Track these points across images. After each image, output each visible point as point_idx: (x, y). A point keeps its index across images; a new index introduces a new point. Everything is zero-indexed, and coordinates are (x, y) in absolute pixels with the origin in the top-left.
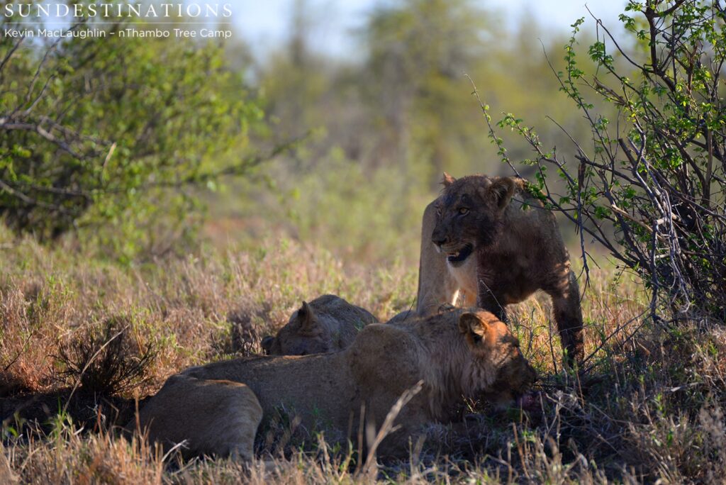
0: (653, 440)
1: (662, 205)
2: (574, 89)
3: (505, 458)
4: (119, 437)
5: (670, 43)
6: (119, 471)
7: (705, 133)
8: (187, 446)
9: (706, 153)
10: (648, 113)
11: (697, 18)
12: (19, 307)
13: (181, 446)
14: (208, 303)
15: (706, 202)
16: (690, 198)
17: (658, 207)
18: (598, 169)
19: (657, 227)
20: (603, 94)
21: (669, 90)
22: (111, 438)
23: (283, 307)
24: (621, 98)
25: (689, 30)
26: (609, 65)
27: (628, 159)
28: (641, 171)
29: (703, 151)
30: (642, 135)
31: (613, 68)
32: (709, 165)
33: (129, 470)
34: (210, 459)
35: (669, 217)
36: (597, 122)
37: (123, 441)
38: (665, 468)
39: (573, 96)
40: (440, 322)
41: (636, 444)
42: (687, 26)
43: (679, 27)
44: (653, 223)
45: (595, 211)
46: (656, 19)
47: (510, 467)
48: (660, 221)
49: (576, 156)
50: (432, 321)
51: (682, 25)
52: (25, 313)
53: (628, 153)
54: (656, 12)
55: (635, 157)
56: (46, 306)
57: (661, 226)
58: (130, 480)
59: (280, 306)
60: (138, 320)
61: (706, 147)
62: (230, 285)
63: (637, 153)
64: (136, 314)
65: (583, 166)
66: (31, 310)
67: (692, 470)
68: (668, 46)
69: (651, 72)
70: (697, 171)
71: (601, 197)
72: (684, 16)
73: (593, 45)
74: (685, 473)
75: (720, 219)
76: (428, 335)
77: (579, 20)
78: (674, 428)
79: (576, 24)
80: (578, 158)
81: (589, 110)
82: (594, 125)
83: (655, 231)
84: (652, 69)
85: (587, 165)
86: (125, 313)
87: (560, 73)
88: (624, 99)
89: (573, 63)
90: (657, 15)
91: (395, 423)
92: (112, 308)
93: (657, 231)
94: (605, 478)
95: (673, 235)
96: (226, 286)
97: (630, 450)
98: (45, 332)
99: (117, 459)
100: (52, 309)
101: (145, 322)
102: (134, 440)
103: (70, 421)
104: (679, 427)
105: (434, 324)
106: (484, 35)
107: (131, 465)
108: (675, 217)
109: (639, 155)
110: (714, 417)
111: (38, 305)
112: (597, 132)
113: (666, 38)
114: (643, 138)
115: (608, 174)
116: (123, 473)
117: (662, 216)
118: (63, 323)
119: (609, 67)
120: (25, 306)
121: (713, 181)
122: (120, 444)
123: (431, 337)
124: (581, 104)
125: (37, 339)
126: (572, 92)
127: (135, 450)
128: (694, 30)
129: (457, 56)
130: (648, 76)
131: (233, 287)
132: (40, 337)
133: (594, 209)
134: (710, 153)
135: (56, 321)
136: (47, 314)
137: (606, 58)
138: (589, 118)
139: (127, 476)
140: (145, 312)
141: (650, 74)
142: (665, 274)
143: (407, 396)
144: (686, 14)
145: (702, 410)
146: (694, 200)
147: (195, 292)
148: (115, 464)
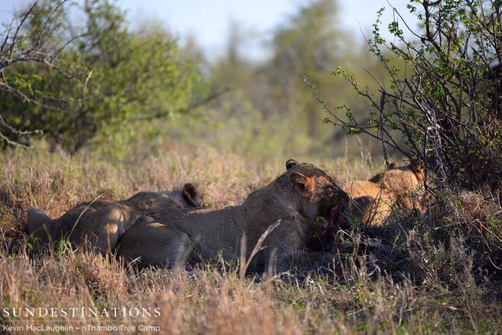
0: (423, 259)
1: (431, 118)
2: (379, 50)
3: (332, 268)
4: (98, 254)
5: (438, 22)
6: (98, 274)
7: (458, 77)
8: (140, 260)
9: (459, 89)
10: (423, 63)
11: (455, 7)
12: (46, 182)
13: (137, 261)
14: (161, 183)
15: (458, 117)
16: (448, 115)
17: (428, 119)
18: (392, 98)
19: (428, 132)
20: (396, 53)
21: (436, 50)
22: (93, 254)
23: (205, 185)
24: (407, 55)
25: (450, 14)
26: (400, 35)
27: (410, 92)
28: (418, 99)
29: (458, 88)
30: (419, 75)
31: (403, 37)
32: (460, 96)
33: (104, 273)
34: (154, 268)
35: (435, 126)
36: (392, 70)
37: (101, 256)
38: (430, 276)
39: (378, 54)
40: (284, 179)
41: (413, 262)
42: (448, 12)
43: (443, 13)
44: (425, 129)
45: (391, 125)
46: (429, 8)
47: (335, 274)
48: (429, 128)
49: (379, 91)
50: (280, 180)
51: (445, 12)
52: (49, 186)
53: (410, 88)
54: (429, 3)
55: (414, 89)
56: (62, 182)
57: (429, 131)
58: (104, 279)
59: (203, 184)
60: (117, 191)
61: (459, 86)
62: (174, 173)
63: (416, 87)
64: (117, 188)
65: (384, 96)
66: (53, 184)
67: (447, 278)
68: (436, 24)
69: (426, 40)
70: (453, 100)
71: (394, 116)
72: (447, 6)
73: (391, 23)
74: (442, 279)
75: (466, 127)
76: (280, 189)
77: (382, 9)
78: (435, 251)
79: (380, 11)
80: (381, 91)
81: (387, 63)
82: (390, 72)
83: (426, 134)
84: (427, 38)
85: (386, 96)
86: (110, 187)
87: (370, 40)
88: (409, 55)
89: (378, 34)
90: (430, 5)
91: (263, 244)
92: (103, 184)
93: (427, 134)
94: (392, 280)
95: (437, 136)
96: (172, 173)
97: (409, 266)
98: (62, 197)
99: (97, 267)
100: (66, 183)
101: (122, 193)
102: (107, 256)
103: (70, 245)
104: (438, 251)
105: (281, 181)
106: (341, 43)
107: (105, 270)
108: (439, 127)
109: (417, 88)
110: (458, 242)
111: (58, 182)
112: (392, 76)
113: (436, 20)
114: (419, 78)
115: (399, 101)
116: (100, 275)
117: (431, 125)
118: (72, 192)
119: (400, 37)
120: (50, 182)
121: (463, 106)
122: (99, 258)
123: (282, 189)
124: (382, 60)
125: (57, 202)
126: (377, 52)
127: (107, 262)
128: (452, 15)
129: (325, 57)
130: (424, 42)
131: (177, 174)
132: (58, 200)
133: (390, 123)
134: (461, 89)
135: (68, 190)
136: (63, 187)
137: (398, 31)
138: (387, 68)
139: (103, 277)
140: (122, 187)
141: (426, 41)
142: (432, 161)
143: (271, 228)
144: (448, 5)
145: (451, 238)
146: (451, 116)
147: (154, 177)
148: (95, 269)
